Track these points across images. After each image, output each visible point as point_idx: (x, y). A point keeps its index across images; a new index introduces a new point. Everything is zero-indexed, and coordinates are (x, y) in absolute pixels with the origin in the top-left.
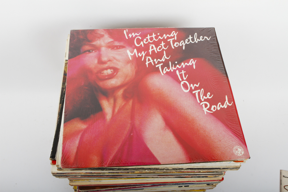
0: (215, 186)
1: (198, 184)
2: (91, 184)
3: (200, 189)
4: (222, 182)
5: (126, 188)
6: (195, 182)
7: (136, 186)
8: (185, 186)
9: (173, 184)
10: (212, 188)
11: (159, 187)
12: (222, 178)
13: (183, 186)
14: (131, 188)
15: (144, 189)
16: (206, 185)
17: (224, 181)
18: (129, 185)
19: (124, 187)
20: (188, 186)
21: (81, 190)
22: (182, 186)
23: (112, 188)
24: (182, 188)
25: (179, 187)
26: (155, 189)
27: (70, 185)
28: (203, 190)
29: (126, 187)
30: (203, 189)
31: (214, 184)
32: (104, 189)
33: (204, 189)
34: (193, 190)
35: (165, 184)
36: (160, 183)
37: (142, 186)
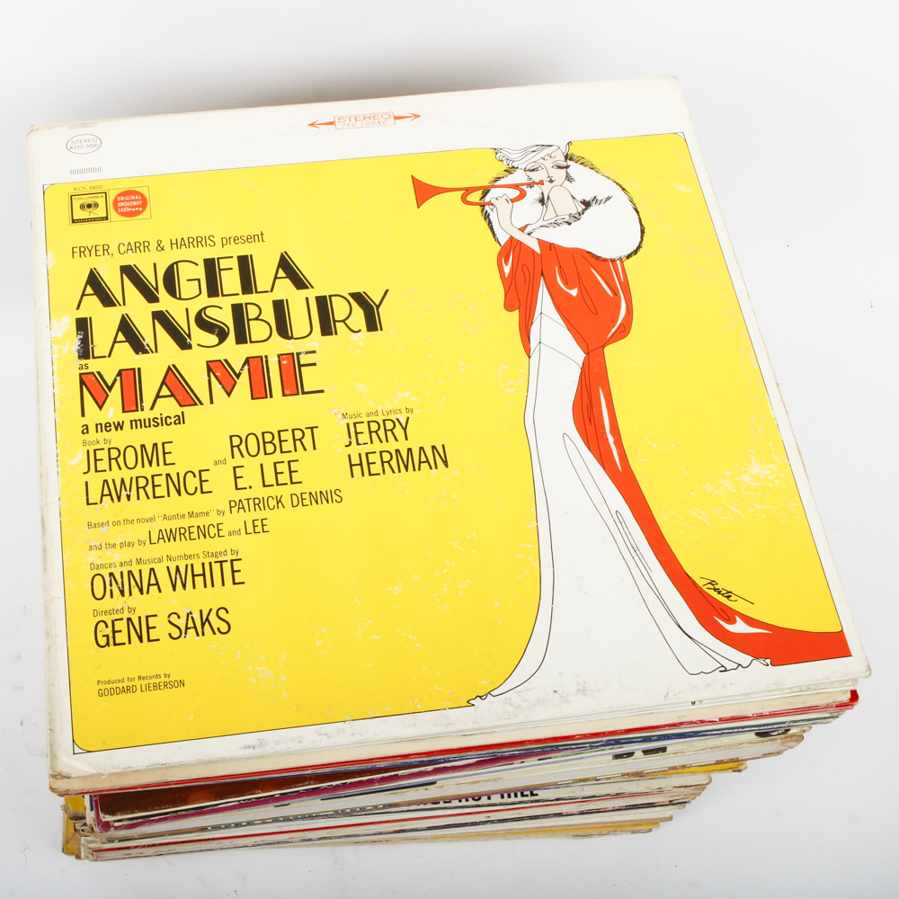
0: (800, 738)
1: (721, 733)
2: (169, 779)
3: (718, 763)
4: (848, 714)
5: (345, 786)
6: (712, 722)
7: (400, 773)
8: (646, 752)
9: (592, 746)
10: (782, 748)
11: (517, 764)
12: (849, 696)
13: (639, 754)
14: (371, 782)
15: (438, 783)
16: (752, 736)
17: (858, 706)
18: (363, 766)
19: (334, 783)
20: (664, 749)
21: (112, 813)
22: (630, 754)
23: (276, 793)
24: (629, 760)
25: (617, 757)
26: (495, 780)
27: (52, 790)
28: (731, 765)
29: (349, 781)
30: (732, 761)
31: (793, 731)
32: (234, 800)
33: (737, 760)
34: (684, 767)
35: (556, 750)
36: (530, 742)
37: (430, 768)
